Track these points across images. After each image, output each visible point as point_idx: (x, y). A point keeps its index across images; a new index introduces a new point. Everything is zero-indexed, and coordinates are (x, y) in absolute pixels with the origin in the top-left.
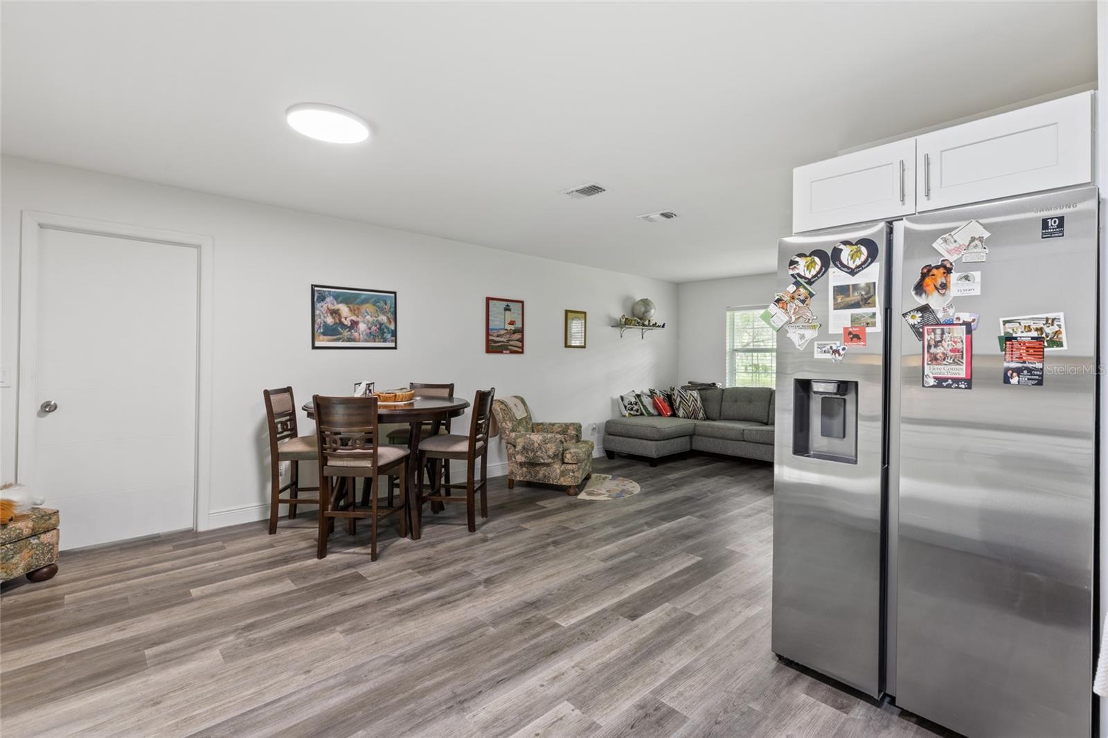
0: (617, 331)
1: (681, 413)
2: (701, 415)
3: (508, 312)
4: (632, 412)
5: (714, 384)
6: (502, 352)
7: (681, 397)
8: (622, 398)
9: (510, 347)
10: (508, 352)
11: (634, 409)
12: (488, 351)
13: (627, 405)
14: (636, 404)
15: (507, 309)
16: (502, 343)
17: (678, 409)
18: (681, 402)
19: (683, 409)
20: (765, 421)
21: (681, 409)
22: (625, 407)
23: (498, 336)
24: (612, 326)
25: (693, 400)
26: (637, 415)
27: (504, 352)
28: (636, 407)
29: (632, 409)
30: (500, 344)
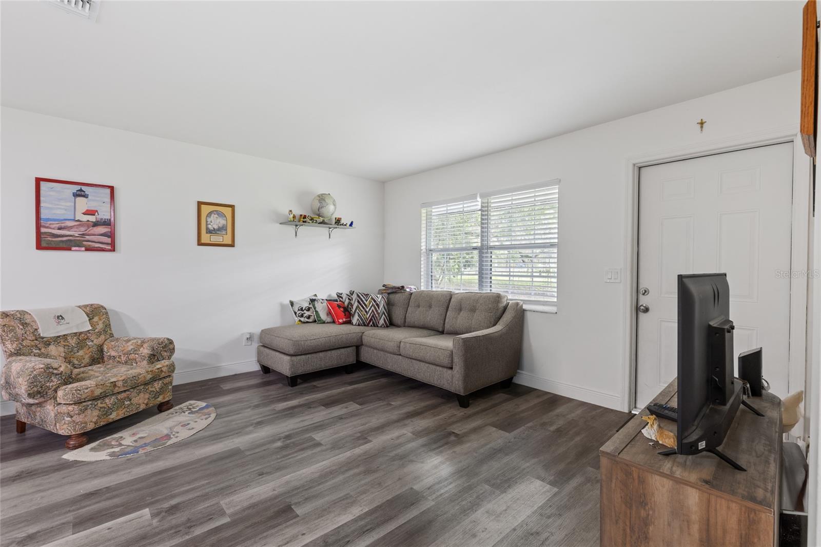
0: (291, 229)
1: (355, 320)
2: (382, 322)
3: (79, 199)
4: (302, 319)
5: (403, 287)
6: (70, 249)
7: (358, 302)
8: (292, 304)
9: (84, 243)
10: (83, 249)
11: (305, 315)
12: (39, 247)
13: (296, 310)
14: (309, 309)
15: (80, 194)
16: (71, 238)
17: (353, 316)
18: (357, 307)
19: (359, 315)
20: (441, 329)
21: (357, 314)
22: (295, 313)
23: (60, 229)
24: (280, 224)
25: (373, 305)
26: (307, 322)
27: (73, 248)
28: (307, 313)
29: (302, 316)
30: (64, 239)
